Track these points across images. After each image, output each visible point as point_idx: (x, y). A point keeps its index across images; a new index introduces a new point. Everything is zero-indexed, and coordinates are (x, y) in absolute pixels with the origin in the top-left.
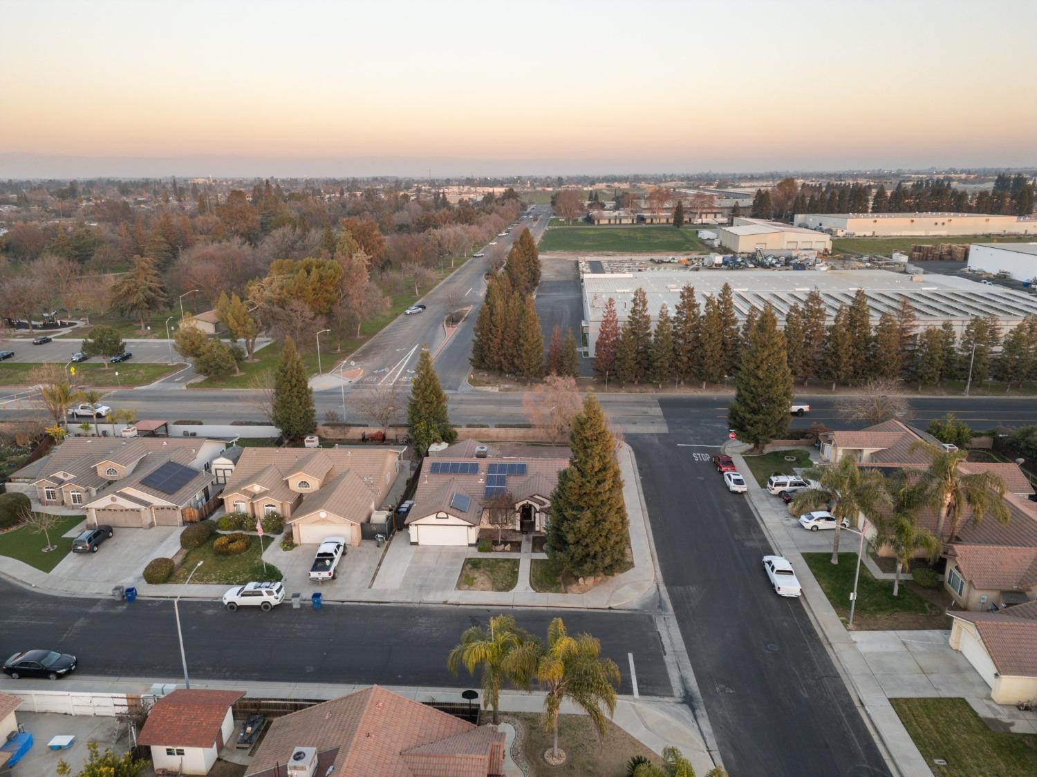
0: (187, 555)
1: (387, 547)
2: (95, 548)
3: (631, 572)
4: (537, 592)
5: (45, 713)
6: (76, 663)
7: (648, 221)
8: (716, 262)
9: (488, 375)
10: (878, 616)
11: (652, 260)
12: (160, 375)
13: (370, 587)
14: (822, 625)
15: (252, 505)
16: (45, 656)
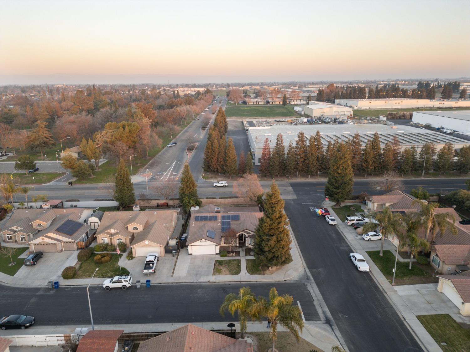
0: (81, 264)
1: (178, 257)
2: (36, 263)
3: (291, 263)
4: (251, 275)
5: (22, 346)
6: (34, 320)
7: (271, 103)
8: (304, 121)
9: (211, 174)
10: (404, 278)
11: (275, 121)
12: (55, 178)
13: (172, 276)
14: (381, 284)
15: (111, 239)
16: (19, 318)
